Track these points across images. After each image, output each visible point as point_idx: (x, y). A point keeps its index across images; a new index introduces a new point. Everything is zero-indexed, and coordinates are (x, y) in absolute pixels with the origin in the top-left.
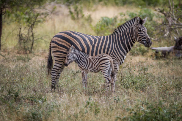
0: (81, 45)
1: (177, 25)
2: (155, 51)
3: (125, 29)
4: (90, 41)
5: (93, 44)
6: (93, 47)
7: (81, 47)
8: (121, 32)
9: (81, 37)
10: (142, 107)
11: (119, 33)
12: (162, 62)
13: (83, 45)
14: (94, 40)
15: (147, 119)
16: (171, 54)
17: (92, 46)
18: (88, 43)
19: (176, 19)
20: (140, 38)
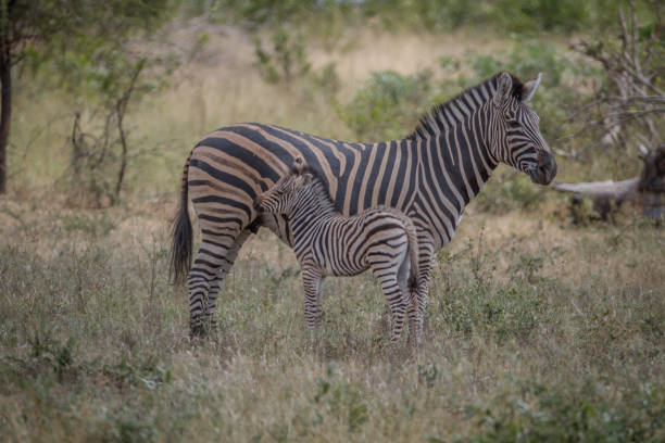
1: (648, 101)
2: (571, 194)
3: (460, 117)
4: (329, 161)
5: (341, 174)
6: (342, 182)
9: (296, 146)
10: (520, 402)
11: (436, 130)
12: (595, 235)
14: (344, 158)
16: (627, 207)
17: (339, 179)
18: (324, 167)
19: (646, 80)
20: (514, 149)
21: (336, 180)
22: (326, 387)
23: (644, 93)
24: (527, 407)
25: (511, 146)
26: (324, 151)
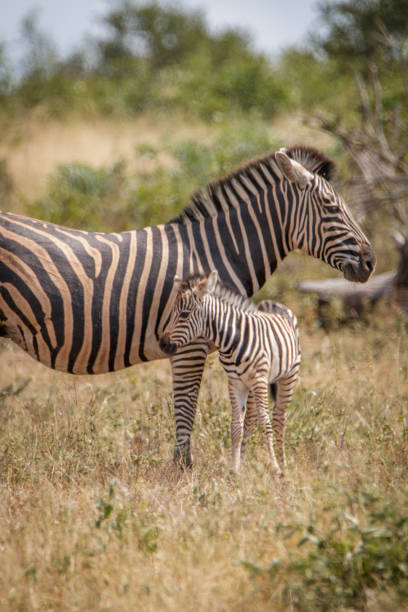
0: (42, 282)
1: (396, 182)
2: (315, 296)
3: (244, 196)
4: (81, 261)
5: (97, 274)
6: (99, 283)
7: (45, 291)
8: (225, 206)
9: (39, 243)
10: (348, 516)
11: (212, 210)
13: (53, 279)
14: (99, 255)
15: (373, 564)
17: (95, 280)
18: (75, 269)
19: (392, 158)
20: (330, 239)
21: (91, 281)
22: (108, 510)
23: (390, 172)
24: (355, 520)
25: (325, 235)
26: (73, 248)
